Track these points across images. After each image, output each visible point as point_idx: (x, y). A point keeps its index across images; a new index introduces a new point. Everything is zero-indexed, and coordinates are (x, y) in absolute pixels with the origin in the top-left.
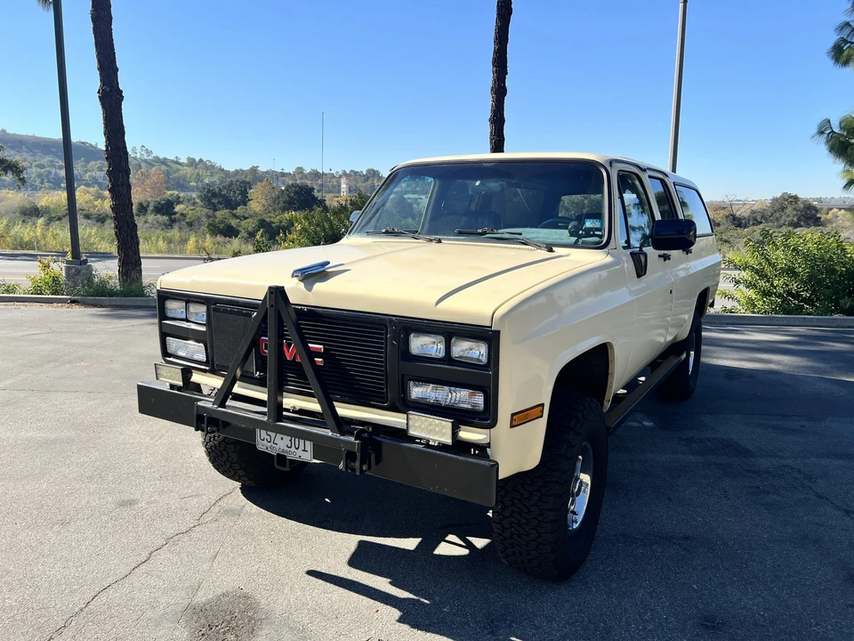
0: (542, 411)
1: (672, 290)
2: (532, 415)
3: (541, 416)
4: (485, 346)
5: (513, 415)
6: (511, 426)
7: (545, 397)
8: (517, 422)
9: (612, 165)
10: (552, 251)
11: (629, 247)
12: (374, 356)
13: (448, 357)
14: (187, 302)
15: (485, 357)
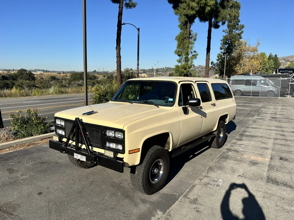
0: (139, 150)
1: (202, 117)
2: (136, 151)
3: (139, 151)
4: (122, 134)
5: (129, 151)
6: (129, 154)
7: (140, 147)
8: (131, 153)
9: (179, 82)
10: (158, 107)
11: (182, 106)
12: (99, 135)
13: (115, 136)
14: (61, 120)
15: (122, 136)
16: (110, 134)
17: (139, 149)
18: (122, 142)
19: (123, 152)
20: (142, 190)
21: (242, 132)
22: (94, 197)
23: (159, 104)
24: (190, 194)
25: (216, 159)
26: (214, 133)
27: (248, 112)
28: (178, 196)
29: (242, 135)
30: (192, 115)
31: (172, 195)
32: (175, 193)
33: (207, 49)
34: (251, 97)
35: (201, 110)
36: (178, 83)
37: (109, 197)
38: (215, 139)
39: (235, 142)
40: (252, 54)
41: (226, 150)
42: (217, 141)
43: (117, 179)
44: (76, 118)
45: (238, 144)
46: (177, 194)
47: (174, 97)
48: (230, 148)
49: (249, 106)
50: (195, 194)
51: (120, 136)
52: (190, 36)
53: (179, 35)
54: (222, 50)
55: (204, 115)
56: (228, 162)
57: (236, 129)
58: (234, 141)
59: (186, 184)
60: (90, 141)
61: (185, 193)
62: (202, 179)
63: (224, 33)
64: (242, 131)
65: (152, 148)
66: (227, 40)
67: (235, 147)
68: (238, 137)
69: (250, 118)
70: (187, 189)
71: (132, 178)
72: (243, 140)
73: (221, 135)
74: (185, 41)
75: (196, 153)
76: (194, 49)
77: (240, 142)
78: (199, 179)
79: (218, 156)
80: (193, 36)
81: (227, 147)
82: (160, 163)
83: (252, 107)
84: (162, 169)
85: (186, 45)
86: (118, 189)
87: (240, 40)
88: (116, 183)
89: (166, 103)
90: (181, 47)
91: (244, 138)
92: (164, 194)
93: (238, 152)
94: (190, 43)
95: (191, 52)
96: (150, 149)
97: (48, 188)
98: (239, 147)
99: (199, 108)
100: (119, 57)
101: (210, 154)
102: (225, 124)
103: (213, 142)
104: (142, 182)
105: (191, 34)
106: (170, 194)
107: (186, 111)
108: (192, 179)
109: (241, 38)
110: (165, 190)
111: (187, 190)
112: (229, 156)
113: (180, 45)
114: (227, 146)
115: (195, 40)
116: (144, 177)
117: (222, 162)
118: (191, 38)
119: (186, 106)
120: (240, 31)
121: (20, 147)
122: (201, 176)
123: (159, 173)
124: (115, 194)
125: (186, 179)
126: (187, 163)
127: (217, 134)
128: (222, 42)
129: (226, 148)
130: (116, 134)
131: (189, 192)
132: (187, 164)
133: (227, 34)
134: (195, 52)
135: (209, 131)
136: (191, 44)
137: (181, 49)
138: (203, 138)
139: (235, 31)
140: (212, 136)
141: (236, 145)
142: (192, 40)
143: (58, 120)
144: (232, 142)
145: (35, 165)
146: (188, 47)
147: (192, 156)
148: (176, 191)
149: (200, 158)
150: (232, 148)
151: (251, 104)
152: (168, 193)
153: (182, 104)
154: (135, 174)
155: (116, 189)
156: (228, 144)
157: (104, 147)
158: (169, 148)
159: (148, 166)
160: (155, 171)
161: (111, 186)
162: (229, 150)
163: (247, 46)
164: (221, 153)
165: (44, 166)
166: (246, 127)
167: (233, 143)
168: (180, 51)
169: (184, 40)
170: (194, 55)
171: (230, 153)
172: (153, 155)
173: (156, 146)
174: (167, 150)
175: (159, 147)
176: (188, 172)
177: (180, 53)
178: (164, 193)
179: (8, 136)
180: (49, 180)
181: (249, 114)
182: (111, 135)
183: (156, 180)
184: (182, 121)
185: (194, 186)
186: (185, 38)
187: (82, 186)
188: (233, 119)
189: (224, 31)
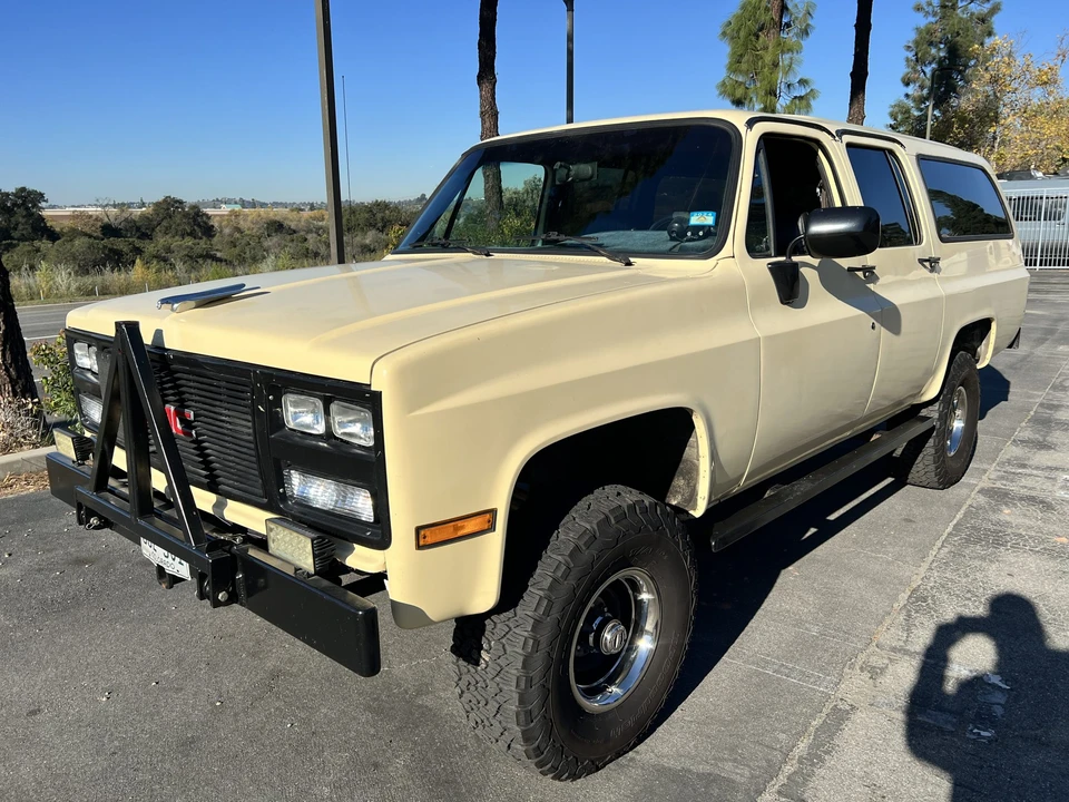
0: (493, 522)
1: (877, 325)
2: (470, 526)
3: (492, 528)
4: (368, 415)
5: (418, 530)
6: (419, 547)
7: (501, 501)
8: (429, 540)
9: (751, 123)
10: (629, 264)
11: (770, 256)
12: (244, 427)
13: (329, 435)
14: (89, 346)
15: (372, 432)
16: (302, 416)
17: (493, 512)
18: (366, 469)
19: (379, 534)
20: (524, 758)
21: (1041, 410)
22: (253, 781)
23: (635, 248)
24: (822, 772)
25: (939, 544)
26: (924, 412)
27: (1043, 324)
28: (747, 792)
29: (1044, 423)
30: (824, 309)
31: (709, 779)
32: (728, 769)
33: (851, 74)
34: (1038, 267)
35: (871, 286)
36: (742, 129)
37: (336, 786)
38: (931, 441)
39: (1016, 458)
40: (1037, 96)
41: (982, 500)
42: (941, 450)
43: (411, 659)
44: (118, 325)
45: (1037, 468)
46: (741, 775)
47: (720, 202)
48: (998, 485)
49: (1041, 301)
50: (851, 774)
51: (356, 428)
52: (785, 20)
53: (739, 18)
54: (912, 86)
55: (887, 316)
56: (1011, 564)
57: (1009, 397)
58: (1017, 451)
59: (792, 705)
60: (207, 464)
61: (788, 769)
62: (883, 670)
63: (921, 14)
64: (1041, 405)
65: (582, 504)
66: (931, 44)
67: (1024, 482)
68: (1027, 434)
69: (1061, 348)
70: (799, 735)
71: (463, 684)
72: (1056, 445)
73: (958, 425)
74: (761, 39)
75: (832, 517)
76: (801, 72)
77: (1043, 458)
78: (862, 669)
79: (949, 529)
80: (797, 18)
81: (985, 483)
82: (637, 589)
83: (1053, 304)
84: (649, 626)
85: (768, 59)
86: (400, 729)
87: (988, 42)
88: (399, 686)
89: (672, 239)
90: (744, 66)
91: (1057, 436)
92: (662, 771)
93: (1047, 506)
94: (783, 48)
95: (789, 86)
96: (573, 513)
97: (34, 713)
98: (1048, 485)
99: (860, 274)
100: (490, 114)
101: (906, 520)
102: (979, 366)
103: (921, 455)
104: (522, 718)
105: (787, 9)
106: (700, 776)
107: (789, 288)
108: (821, 669)
109: (990, 34)
110: (669, 744)
111: (801, 745)
112: (1009, 531)
113: (741, 56)
114: (980, 476)
115: (805, 32)
116: (529, 681)
117: (977, 563)
118: (788, 25)
119: (795, 259)
120: (987, 6)
121: (28, 484)
122: (873, 648)
123: (631, 647)
124: (376, 765)
125: (792, 669)
126: (790, 568)
127: (939, 419)
128: (911, 55)
129: (981, 485)
130: (337, 419)
131: (815, 758)
132: (790, 576)
133: (933, 20)
134: (803, 82)
135: (900, 403)
136: (790, 50)
137: (747, 72)
138: (875, 437)
139: (965, 3)
140: (919, 429)
141: (1028, 471)
142: (789, 36)
143: (80, 349)
144: (1003, 456)
145: (39, 570)
146: (776, 65)
147: (813, 530)
148: (733, 749)
149: (855, 542)
150: (1013, 487)
151: (1048, 292)
152: (688, 764)
153: (768, 248)
154: (477, 663)
155: (391, 727)
156: (985, 466)
157: (273, 498)
158: (692, 498)
159: (555, 614)
160: (608, 636)
161: (368, 708)
162: (999, 497)
163: (1019, 61)
164: (959, 516)
165: (79, 577)
166: (1054, 388)
167: (1009, 462)
168: (741, 83)
169: (758, 37)
170: (801, 98)
171: (1007, 514)
172: (588, 545)
173: (610, 490)
174: (678, 510)
175: (630, 496)
176: (799, 623)
177: (739, 93)
178: (665, 762)
179: (11, 435)
180: (62, 660)
181: (1051, 332)
182: (308, 426)
183: (614, 689)
184: (770, 338)
185: (840, 717)
186: (761, 29)
187: (213, 704)
188: (1010, 346)
189: (918, 9)
